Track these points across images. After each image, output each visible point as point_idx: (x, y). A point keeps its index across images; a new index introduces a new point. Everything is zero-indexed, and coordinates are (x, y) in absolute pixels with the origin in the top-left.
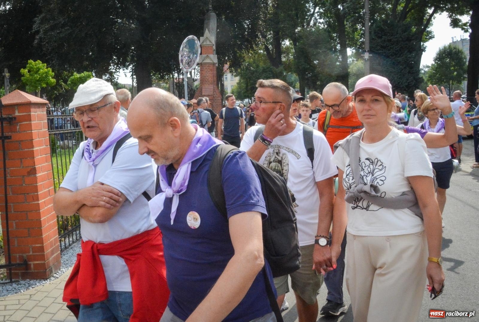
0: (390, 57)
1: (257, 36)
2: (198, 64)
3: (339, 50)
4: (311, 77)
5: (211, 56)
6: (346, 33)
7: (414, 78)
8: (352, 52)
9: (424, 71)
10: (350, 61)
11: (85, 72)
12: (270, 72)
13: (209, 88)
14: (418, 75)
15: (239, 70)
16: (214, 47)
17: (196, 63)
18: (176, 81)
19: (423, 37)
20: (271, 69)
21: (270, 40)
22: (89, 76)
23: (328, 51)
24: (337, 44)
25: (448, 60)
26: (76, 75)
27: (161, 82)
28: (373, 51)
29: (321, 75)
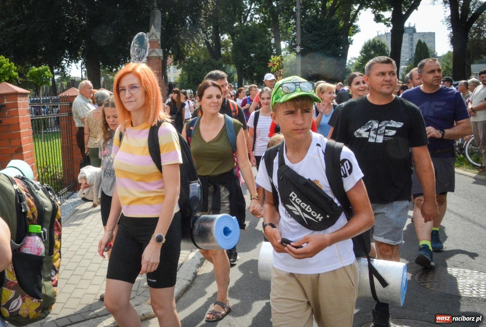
0: (320, 50)
1: (198, 32)
3: (272, 44)
4: (249, 68)
5: (157, 50)
6: (280, 28)
7: (342, 69)
8: (286, 45)
9: (352, 63)
10: (284, 54)
11: (42, 66)
12: (210, 65)
14: (345, 66)
15: (182, 63)
16: (159, 42)
17: (145, 57)
19: (350, 31)
20: (211, 61)
21: (210, 35)
22: (46, 70)
23: (264, 45)
24: (272, 38)
25: (373, 52)
26: (35, 69)
27: (109, 75)
28: (304, 45)
29: (257, 67)
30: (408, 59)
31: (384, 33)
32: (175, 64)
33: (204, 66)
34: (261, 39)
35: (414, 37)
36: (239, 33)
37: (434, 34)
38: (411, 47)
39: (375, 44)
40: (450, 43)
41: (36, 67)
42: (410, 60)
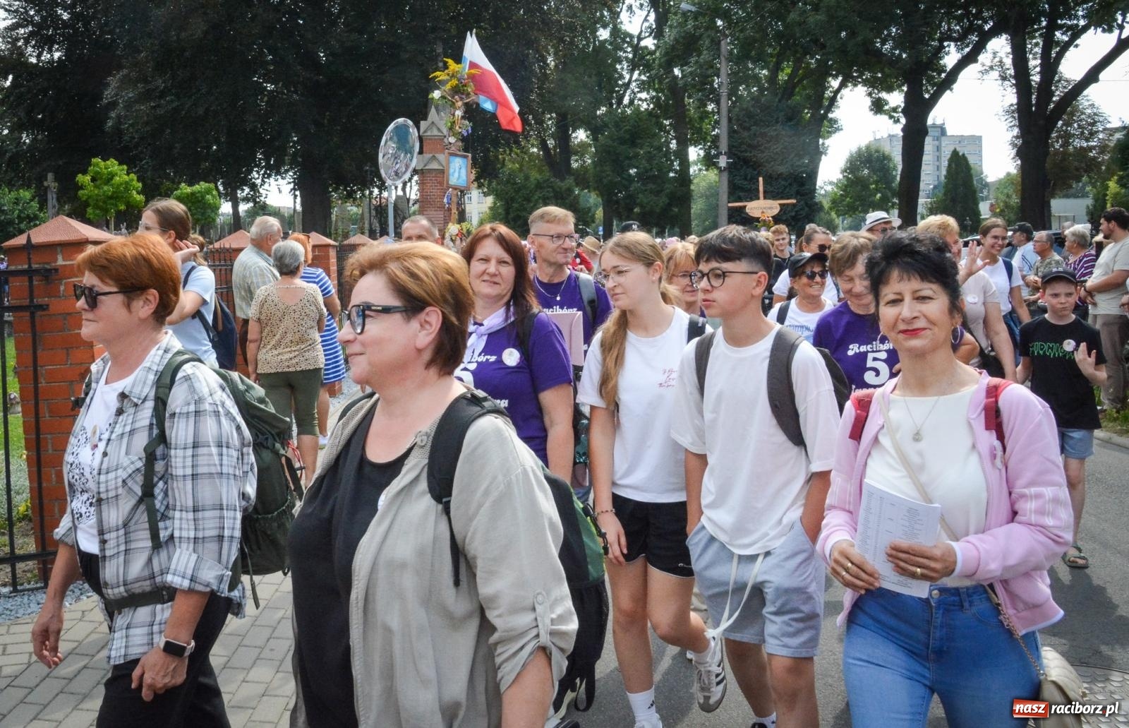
2: (415, 172)
3: (674, 152)
4: (625, 198)
6: (687, 120)
7: (806, 204)
8: (699, 155)
10: (694, 171)
11: (202, 183)
12: (551, 190)
14: (814, 197)
15: (494, 184)
17: (410, 170)
18: (374, 202)
19: (823, 129)
21: (551, 130)
23: (655, 152)
24: (671, 139)
25: (866, 171)
26: (186, 188)
28: (735, 154)
29: (640, 196)
30: (932, 187)
31: (885, 136)
32: (480, 187)
33: (536, 191)
34: (649, 140)
35: (943, 144)
36: (609, 128)
37: (981, 137)
38: (937, 163)
39: (870, 155)
40: (1012, 156)
41: (189, 186)
42: (935, 187)
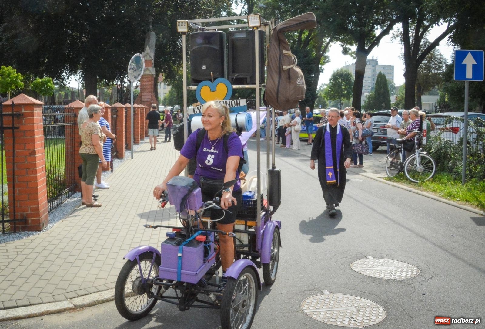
5: (151, 68)
9: (322, 88)
11: (46, 77)
13: (147, 96)
16: (153, 61)
17: (141, 76)
18: (119, 87)
19: (321, 60)
22: (49, 81)
25: (341, 80)
26: (39, 80)
27: (104, 88)
30: (370, 88)
31: (351, 64)
32: (166, 82)
35: (377, 69)
37: (393, 66)
38: (374, 77)
39: (343, 73)
41: (40, 78)
42: (372, 88)
